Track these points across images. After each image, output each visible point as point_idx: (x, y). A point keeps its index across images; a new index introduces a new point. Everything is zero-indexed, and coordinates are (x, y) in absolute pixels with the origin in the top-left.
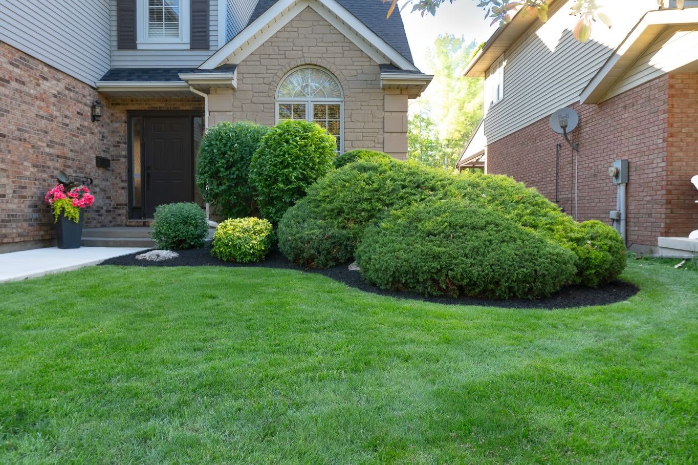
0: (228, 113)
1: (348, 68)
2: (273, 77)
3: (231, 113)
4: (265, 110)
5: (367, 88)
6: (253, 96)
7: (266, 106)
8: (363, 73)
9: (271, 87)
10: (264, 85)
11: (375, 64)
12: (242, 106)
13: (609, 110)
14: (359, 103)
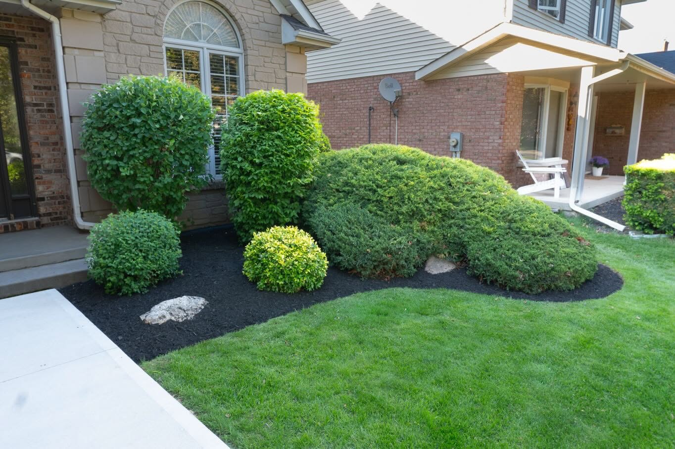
0: (96, 53)
1: (250, 12)
2: (160, 7)
3: (102, 54)
4: (152, 55)
5: (269, 41)
6: (133, 32)
7: (152, 48)
8: (265, 22)
9: (158, 21)
10: (148, 17)
11: (278, 14)
12: (118, 45)
13: (439, 88)
14: (262, 58)
